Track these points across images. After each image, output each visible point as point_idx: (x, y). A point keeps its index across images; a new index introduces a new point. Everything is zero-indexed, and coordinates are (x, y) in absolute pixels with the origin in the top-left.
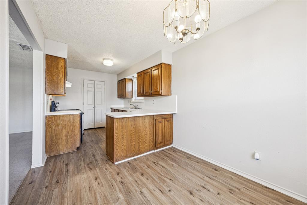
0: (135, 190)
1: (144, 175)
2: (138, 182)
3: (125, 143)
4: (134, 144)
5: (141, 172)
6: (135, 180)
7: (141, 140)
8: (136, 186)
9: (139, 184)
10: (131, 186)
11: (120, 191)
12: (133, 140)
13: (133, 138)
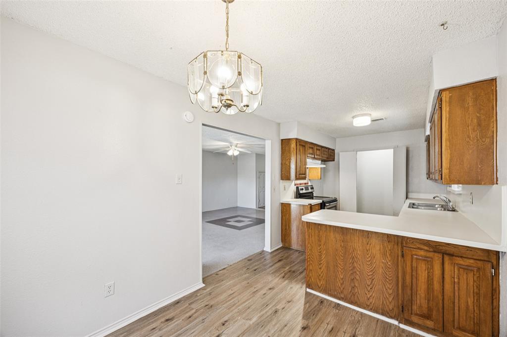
0: (269, 330)
1: (305, 331)
2: (285, 328)
3: (324, 267)
4: (342, 277)
5: (309, 324)
6: (287, 324)
7: (358, 277)
8: (276, 329)
9: (281, 331)
10: (274, 324)
11: (261, 317)
12: (340, 270)
13: (340, 264)
